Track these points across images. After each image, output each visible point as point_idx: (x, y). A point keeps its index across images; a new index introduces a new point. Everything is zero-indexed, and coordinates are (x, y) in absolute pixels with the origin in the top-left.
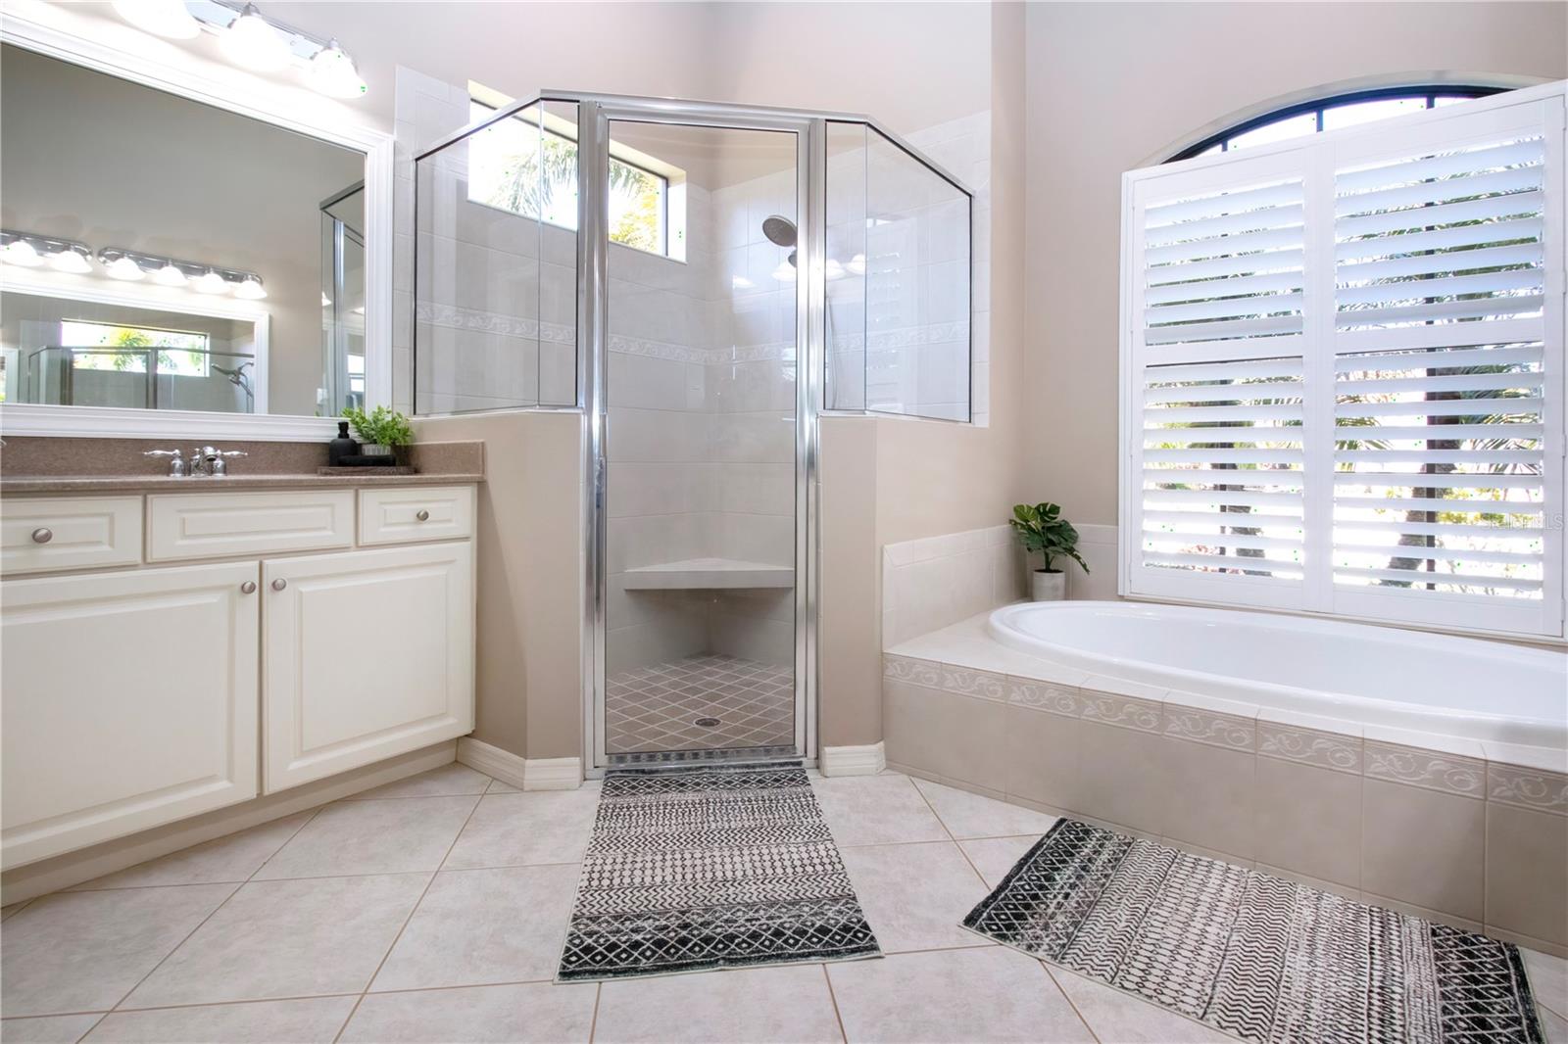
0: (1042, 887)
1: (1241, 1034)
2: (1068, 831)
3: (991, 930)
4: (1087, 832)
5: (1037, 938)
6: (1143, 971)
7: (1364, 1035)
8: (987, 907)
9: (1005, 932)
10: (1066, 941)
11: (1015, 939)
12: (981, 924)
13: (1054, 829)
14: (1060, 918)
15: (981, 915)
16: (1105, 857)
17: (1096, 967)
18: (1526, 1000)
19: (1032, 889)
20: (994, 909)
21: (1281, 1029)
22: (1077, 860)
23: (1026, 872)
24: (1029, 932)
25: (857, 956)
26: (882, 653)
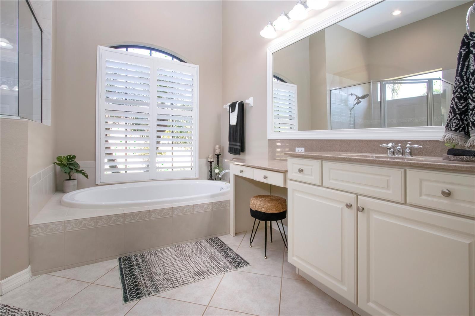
0: (134, 278)
1: (203, 279)
2: (125, 260)
3: (135, 298)
4: (129, 258)
5: (148, 291)
6: (176, 280)
7: (216, 265)
8: (127, 293)
9: (139, 296)
10: (155, 286)
11: (143, 295)
12: (130, 299)
13: (120, 262)
14: (147, 282)
15: (127, 297)
16: (141, 261)
17: (167, 287)
18: (225, 245)
19: (133, 281)
20: (129, 293)
21: (207, 273)
22: (135, 266)
23: (126, 277)
24: (144, 291)
26: (29, 226)
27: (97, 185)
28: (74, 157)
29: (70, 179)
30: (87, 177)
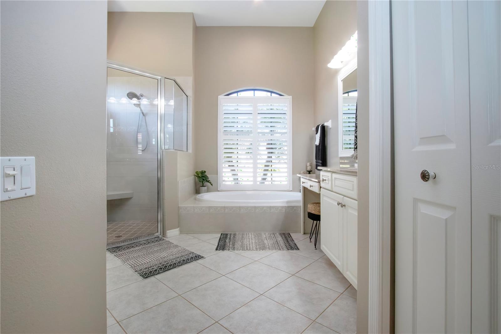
0: (225, 243)
1: (263, 250)
2: (224, 235)
3: (221, 250)
4: (227, 234)
5: (229, 249)
6: (246, 248)
7: (276, 246)
8: (218, 247)
9: (223, 250)
10: (233, 248)
11: (226, 250)
13: (221, 235)
14: (231, 246)
15: (218, 249)
17: (240, 249)
18: (292, 238)
21: (267, 248)
22: (228, 238)
23: (221, 242)
24: (227, 248)
25: (201, 259)
26: (179, 207)
27: (219, 191)
28: (205, 172)
29: (203, 186)
30: (212, 185)
